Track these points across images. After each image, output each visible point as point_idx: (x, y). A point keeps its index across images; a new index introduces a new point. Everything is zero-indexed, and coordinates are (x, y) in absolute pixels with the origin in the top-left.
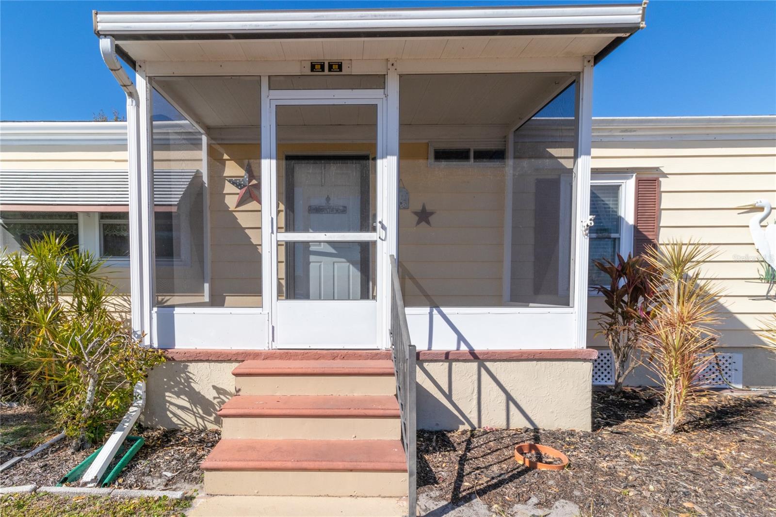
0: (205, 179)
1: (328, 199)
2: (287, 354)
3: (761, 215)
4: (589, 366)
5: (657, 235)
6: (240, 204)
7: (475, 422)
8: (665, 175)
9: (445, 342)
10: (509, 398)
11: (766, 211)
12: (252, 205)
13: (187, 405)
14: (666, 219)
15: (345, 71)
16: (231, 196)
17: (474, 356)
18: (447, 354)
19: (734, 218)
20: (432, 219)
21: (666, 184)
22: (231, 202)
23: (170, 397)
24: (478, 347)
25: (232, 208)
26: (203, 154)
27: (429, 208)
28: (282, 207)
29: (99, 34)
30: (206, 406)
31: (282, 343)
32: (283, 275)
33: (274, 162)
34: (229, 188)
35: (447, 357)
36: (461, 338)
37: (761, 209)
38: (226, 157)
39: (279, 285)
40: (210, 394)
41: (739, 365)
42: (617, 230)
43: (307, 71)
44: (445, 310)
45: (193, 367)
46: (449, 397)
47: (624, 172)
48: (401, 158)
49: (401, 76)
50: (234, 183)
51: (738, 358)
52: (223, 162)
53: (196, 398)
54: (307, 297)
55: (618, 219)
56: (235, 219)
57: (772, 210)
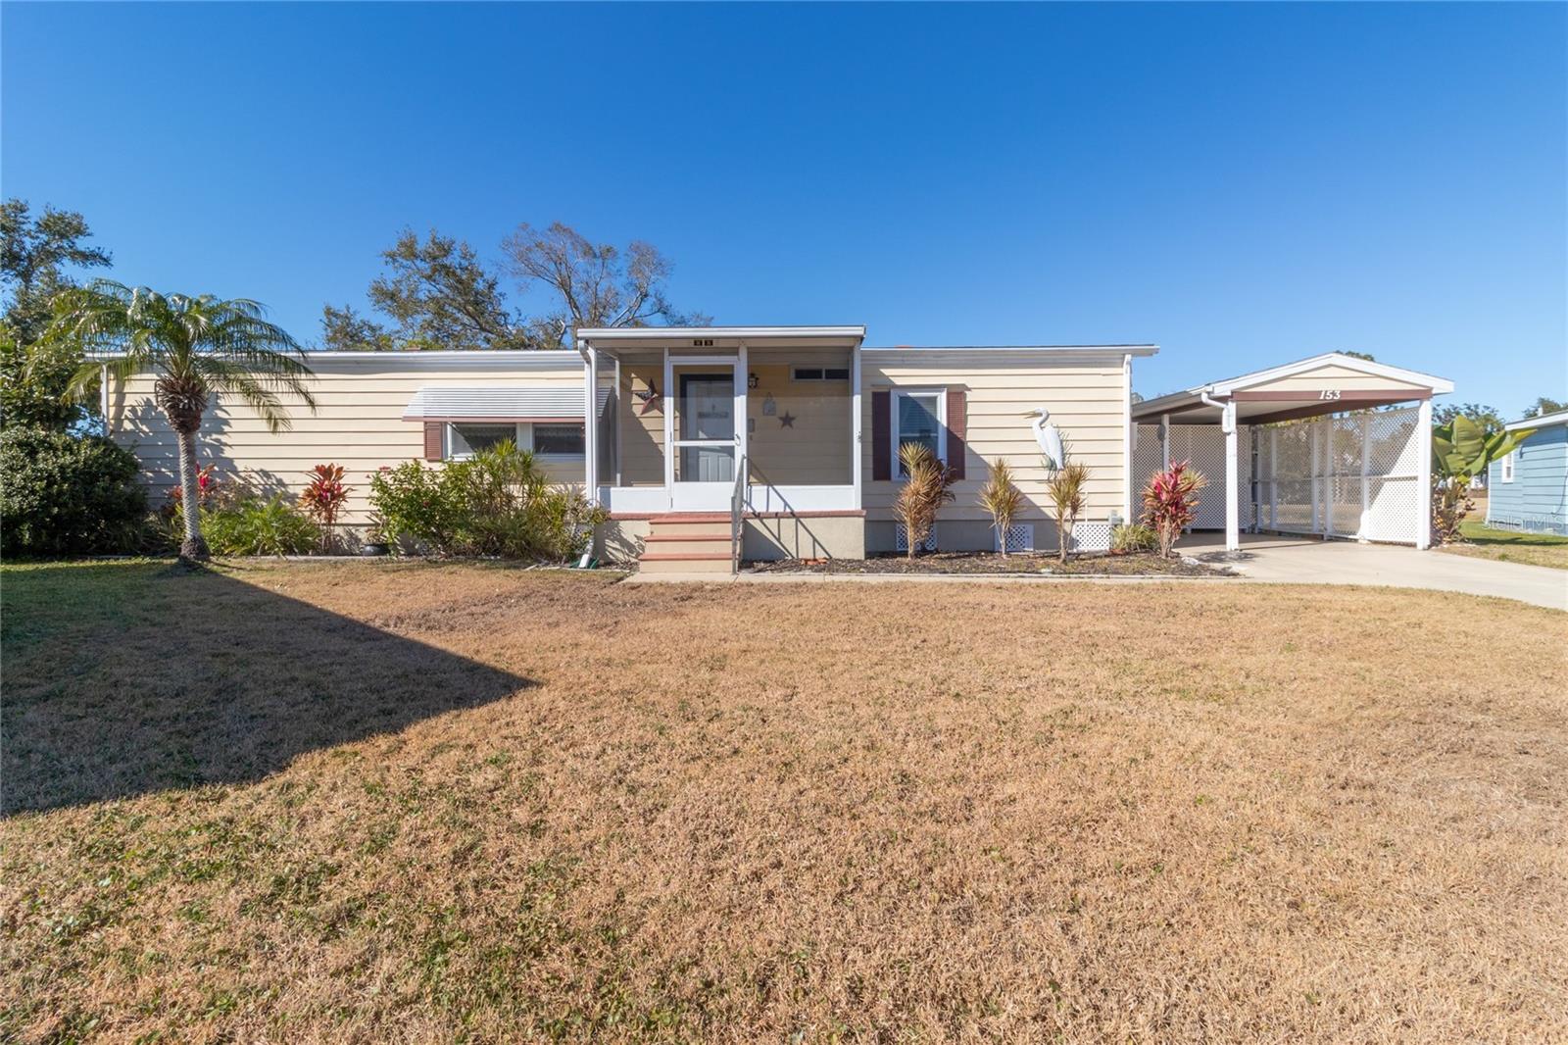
0: (618, 393)
1: (714, 407)
2: (680, 515)
3: (1040, 419)
4: (862, 520)
5: (965, 435)
6: (644, 412)
7: (795, 555)
8: (969, 389)
9: (777, 506)
10: (815, 540)
11: (1044, 416)
12: (656, 413)
13: (618, 547)
14: (971, 422)
15: (714, 345)
16: (637, 406)
17: (793, 515)
18: (777, 514)
19: (1023, 421)
20: (794, 423)
21: (970, 397)
22: (637, 410)
23: (608, 542)
24: (796, 510)
25: (638, 415)
26: (617, 373)
27: (791, 415)
28: (677, 414)
29: (578, 338)
30: (630, 547)
31: (677, 509)
32: (678, 467)
33: (672, 399)
34: (636, 399)
35: (777, 515)
36: (786, 504)
37: (1041, 415)
38: (633, 375)
39: (676, 474)
40: (633, 540)
41: (1031, 533)
42: (936, 431)
43: (692, 345)
44: (776, 487)
45: (622, 524)
46: (778, 540)
47: (938, 388)
48: (748, 397)
49: (748, 348)
50: (639, 396)
51: (1030, 528)
52: (631, 380)
53: (624, 543)
54: (698, 480)
55: (936, 423)
56: (640, 423)
57: (1048, 415)
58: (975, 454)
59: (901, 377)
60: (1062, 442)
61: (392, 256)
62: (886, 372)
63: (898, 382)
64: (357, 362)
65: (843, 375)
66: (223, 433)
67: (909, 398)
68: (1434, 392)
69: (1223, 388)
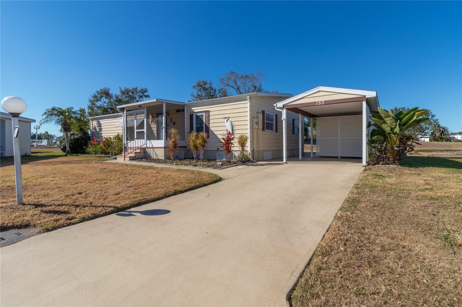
3: (226, 119)
4: (164, 149)
5: (209, 125)
6: (151, 123)
7: (153, 158)
8: (210, 112)
11: (228, 118)
17: (153, 148)
18: (150, 147)
20: (175, 124)
21: (211, 114)
24: (153, 146)
27: (175, 122)
42: (203, 125)
46: (150, 154)
47: (203, 112)
54: (160, 140)
55: (203, 122)
56: (151, 126)
57: (229, 118)
58: (211, 131)
59: (196, 109)
60: (232, 126)
61: (194, 87)
62: (193, 109)
63: (195, 111)
64: (113, 116)
65: (183, 110)
66: (102, 131)
67: (198, 115)
68: (367, 97)
69: (280, 104)
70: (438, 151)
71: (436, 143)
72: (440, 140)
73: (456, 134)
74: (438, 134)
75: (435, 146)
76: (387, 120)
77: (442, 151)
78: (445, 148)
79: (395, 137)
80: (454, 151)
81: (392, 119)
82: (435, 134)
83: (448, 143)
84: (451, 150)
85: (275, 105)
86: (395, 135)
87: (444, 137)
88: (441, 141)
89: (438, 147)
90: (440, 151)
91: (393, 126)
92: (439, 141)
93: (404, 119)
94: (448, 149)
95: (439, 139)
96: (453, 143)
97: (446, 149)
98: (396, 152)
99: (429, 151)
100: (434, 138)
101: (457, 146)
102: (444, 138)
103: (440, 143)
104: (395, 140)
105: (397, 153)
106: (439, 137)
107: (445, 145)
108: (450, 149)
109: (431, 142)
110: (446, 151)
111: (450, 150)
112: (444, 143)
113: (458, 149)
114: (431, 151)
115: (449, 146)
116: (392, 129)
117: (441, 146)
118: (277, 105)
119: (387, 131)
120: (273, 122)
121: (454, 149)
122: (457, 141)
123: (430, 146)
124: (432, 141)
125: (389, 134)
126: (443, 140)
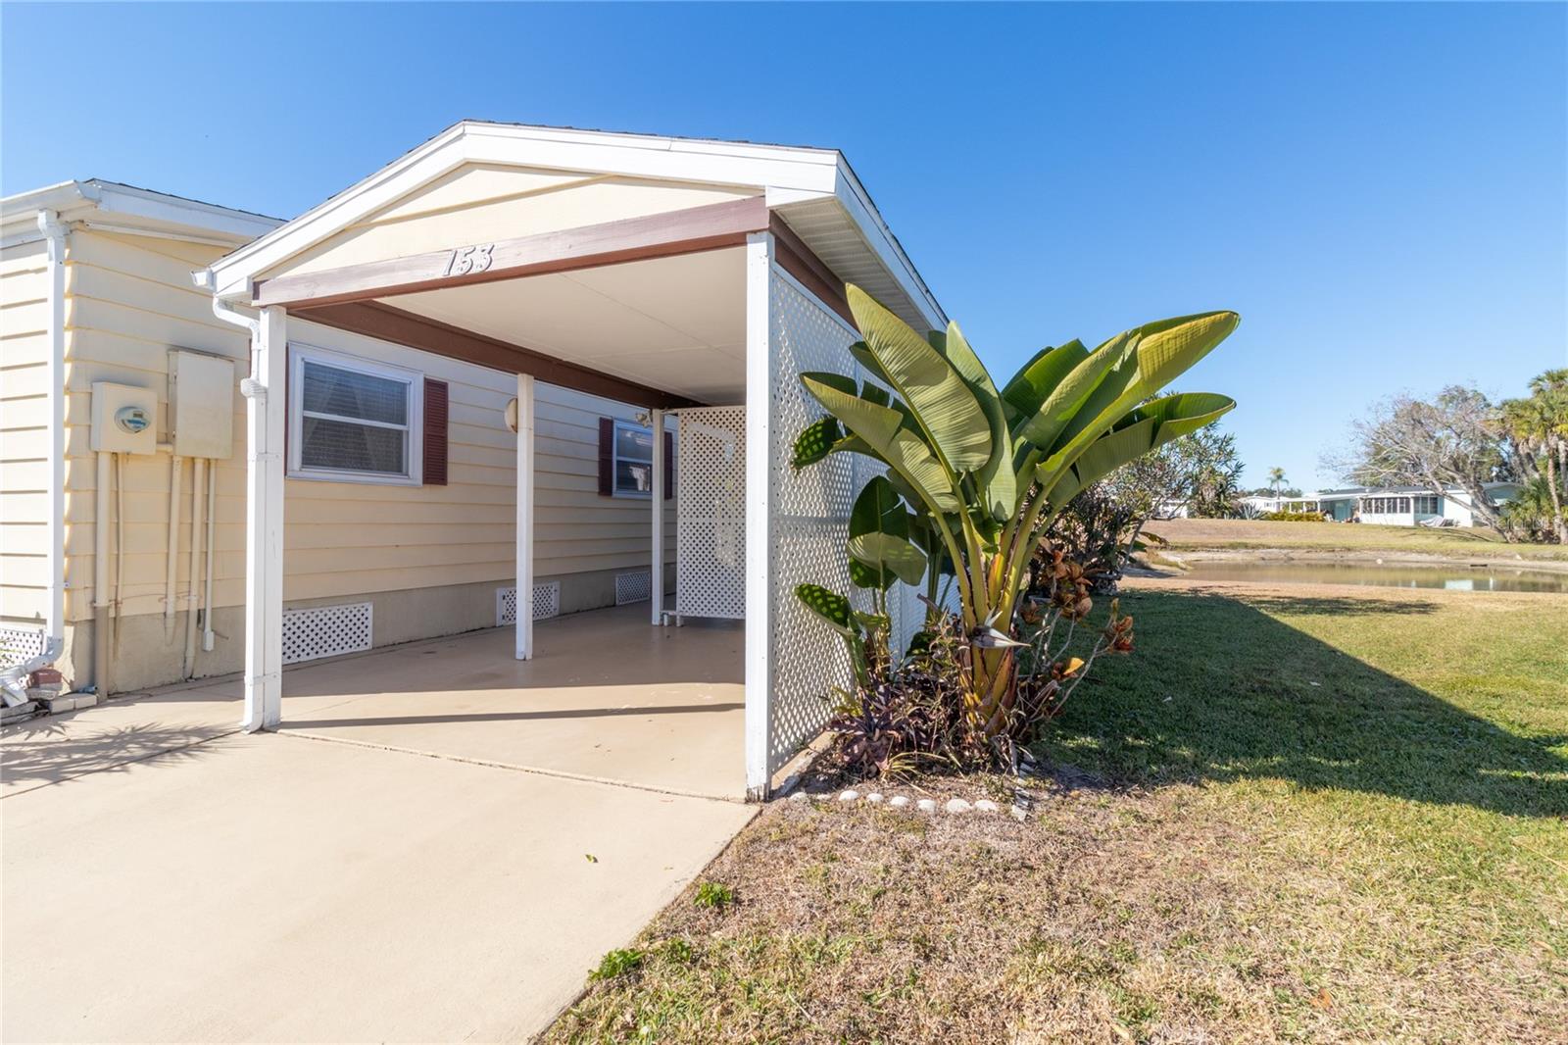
68: (773, 200)
69: (232, 276)
70: (1213, 548)
71: (1207, 521)
72: (1216, 514)
73: (1250, 494)
74: (1210, 495)
75: (1204, 533)
76: (925, 407)
77: (1222, 547)
78: (1229, 538)
79: (992, 549)
80: (1255, 547)
81: (954, 395)
82: (1202, 494)
83: (1237, 522)
84: (1246, 546)
85: (201, 279)
86: (988, 536)
87: (1225, 503)
88: (1219, 518)
89: (1210, 534)
90: (1217, 547)
91: (976, 460)
92: (1212, 517)
93: (1049, 393)
94: (1239, 541)
95: (1212, 510)
96: (1248, 522)
97: (1232, 541)
98: (1006, 664)
99: (1187, 547)
100: (1200, 508)
101: (1259, 532)
102: (1226, 508)
103: (1215, 521)
104: (997, 571)
105: (1012, 670)
106: (1213, 503)
107: (1230, 528)
108: (1244, 541)
109: (1191, 520)
110: (1234, 547)
111: (1243, 544)
112: (1227, 522)
113: (1263, 541)
114: (1193, 549)
115: (1239, 533)
116: (970, 485)
117: (1219, 531)
118: (212, 276)
119: (939, 500)
120: (402, 420)
121: (1254, 541)
122: (1260, 518)
123: (1191, 532)
124: (1195, 517)
125: (951, 517)
126: (1223, 513)
